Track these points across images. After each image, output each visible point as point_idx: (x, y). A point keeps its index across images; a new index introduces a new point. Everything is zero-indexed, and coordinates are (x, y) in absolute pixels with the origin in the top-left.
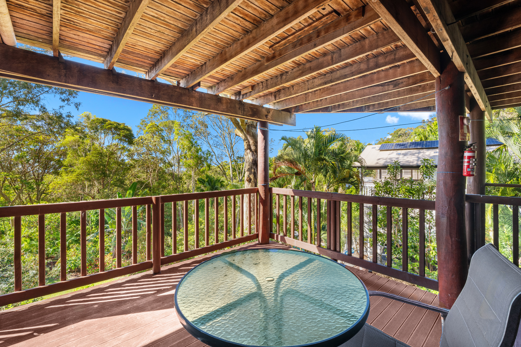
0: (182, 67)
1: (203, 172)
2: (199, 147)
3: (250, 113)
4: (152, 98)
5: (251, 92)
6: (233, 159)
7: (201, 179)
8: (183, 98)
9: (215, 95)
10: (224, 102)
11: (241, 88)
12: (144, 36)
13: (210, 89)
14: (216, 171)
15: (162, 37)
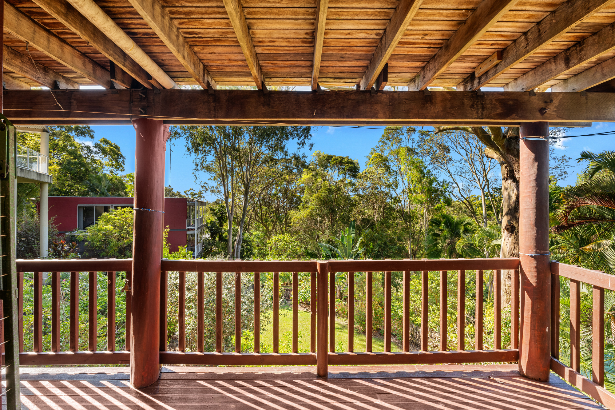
0: (352, 56)
1: (438, 209)
2: (432, 177)
3: (499, 111)
4: (313, 117)
5: (496, 66)
6: (487, 191)
7: (436, 220)
8: (362, 108)
9: (420, 91)
10: (438, 99)
11: (473, 65)
12: (272, 17)
13: (412, 84)
14: (461, 209)
15: (295, 5)
